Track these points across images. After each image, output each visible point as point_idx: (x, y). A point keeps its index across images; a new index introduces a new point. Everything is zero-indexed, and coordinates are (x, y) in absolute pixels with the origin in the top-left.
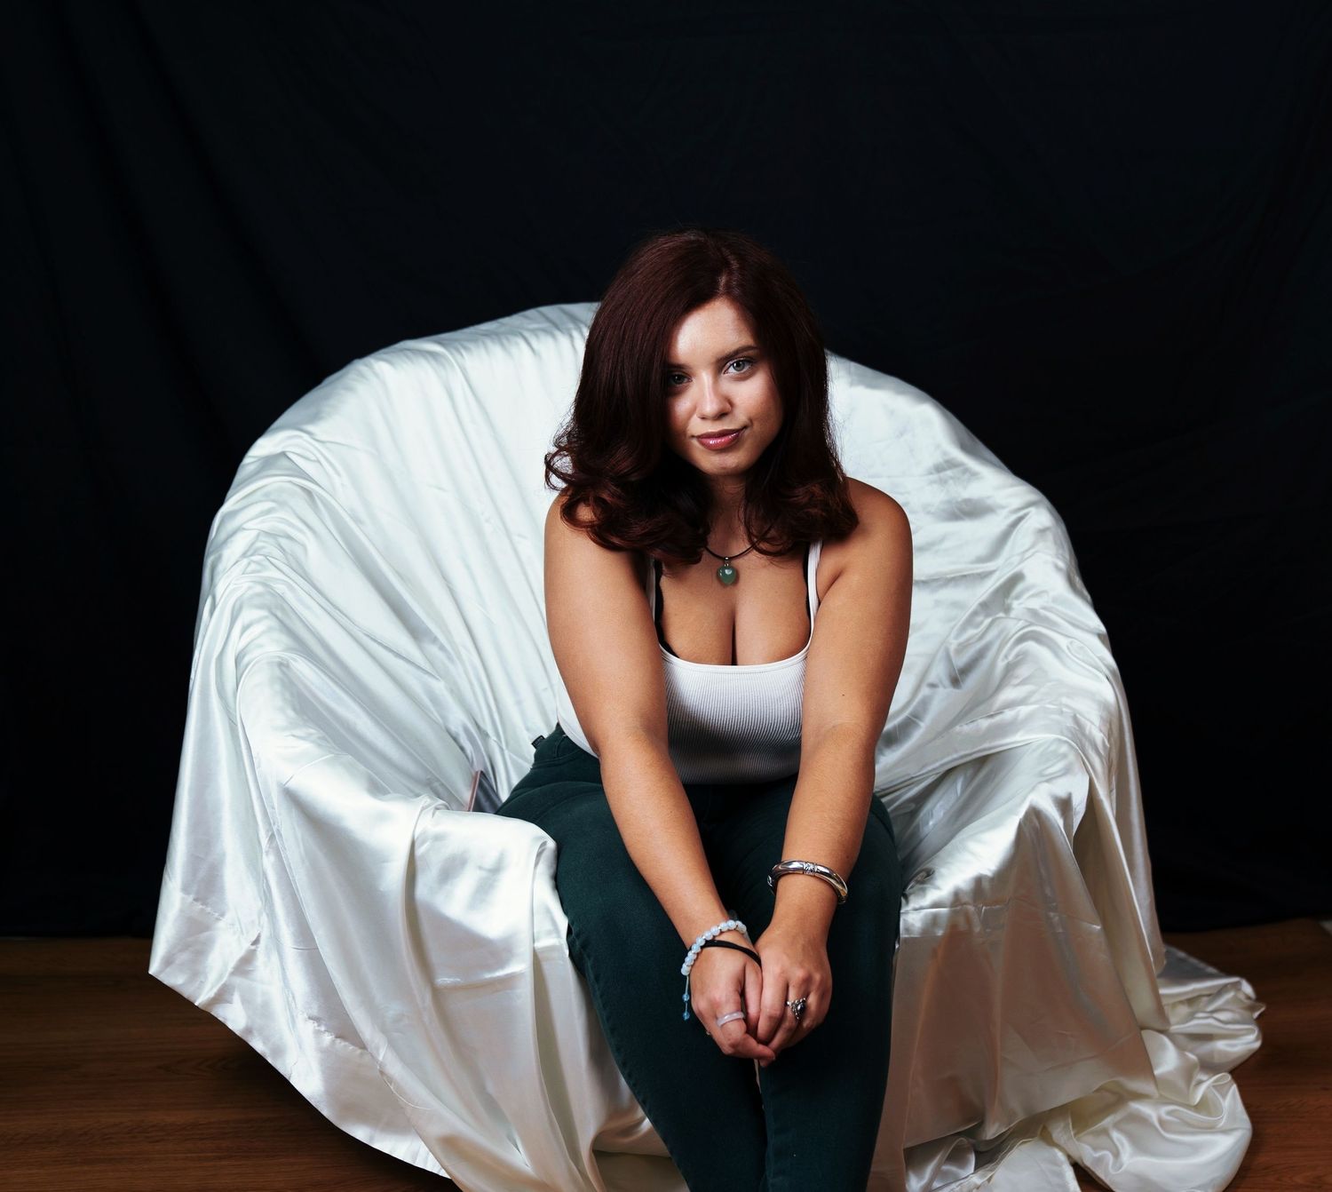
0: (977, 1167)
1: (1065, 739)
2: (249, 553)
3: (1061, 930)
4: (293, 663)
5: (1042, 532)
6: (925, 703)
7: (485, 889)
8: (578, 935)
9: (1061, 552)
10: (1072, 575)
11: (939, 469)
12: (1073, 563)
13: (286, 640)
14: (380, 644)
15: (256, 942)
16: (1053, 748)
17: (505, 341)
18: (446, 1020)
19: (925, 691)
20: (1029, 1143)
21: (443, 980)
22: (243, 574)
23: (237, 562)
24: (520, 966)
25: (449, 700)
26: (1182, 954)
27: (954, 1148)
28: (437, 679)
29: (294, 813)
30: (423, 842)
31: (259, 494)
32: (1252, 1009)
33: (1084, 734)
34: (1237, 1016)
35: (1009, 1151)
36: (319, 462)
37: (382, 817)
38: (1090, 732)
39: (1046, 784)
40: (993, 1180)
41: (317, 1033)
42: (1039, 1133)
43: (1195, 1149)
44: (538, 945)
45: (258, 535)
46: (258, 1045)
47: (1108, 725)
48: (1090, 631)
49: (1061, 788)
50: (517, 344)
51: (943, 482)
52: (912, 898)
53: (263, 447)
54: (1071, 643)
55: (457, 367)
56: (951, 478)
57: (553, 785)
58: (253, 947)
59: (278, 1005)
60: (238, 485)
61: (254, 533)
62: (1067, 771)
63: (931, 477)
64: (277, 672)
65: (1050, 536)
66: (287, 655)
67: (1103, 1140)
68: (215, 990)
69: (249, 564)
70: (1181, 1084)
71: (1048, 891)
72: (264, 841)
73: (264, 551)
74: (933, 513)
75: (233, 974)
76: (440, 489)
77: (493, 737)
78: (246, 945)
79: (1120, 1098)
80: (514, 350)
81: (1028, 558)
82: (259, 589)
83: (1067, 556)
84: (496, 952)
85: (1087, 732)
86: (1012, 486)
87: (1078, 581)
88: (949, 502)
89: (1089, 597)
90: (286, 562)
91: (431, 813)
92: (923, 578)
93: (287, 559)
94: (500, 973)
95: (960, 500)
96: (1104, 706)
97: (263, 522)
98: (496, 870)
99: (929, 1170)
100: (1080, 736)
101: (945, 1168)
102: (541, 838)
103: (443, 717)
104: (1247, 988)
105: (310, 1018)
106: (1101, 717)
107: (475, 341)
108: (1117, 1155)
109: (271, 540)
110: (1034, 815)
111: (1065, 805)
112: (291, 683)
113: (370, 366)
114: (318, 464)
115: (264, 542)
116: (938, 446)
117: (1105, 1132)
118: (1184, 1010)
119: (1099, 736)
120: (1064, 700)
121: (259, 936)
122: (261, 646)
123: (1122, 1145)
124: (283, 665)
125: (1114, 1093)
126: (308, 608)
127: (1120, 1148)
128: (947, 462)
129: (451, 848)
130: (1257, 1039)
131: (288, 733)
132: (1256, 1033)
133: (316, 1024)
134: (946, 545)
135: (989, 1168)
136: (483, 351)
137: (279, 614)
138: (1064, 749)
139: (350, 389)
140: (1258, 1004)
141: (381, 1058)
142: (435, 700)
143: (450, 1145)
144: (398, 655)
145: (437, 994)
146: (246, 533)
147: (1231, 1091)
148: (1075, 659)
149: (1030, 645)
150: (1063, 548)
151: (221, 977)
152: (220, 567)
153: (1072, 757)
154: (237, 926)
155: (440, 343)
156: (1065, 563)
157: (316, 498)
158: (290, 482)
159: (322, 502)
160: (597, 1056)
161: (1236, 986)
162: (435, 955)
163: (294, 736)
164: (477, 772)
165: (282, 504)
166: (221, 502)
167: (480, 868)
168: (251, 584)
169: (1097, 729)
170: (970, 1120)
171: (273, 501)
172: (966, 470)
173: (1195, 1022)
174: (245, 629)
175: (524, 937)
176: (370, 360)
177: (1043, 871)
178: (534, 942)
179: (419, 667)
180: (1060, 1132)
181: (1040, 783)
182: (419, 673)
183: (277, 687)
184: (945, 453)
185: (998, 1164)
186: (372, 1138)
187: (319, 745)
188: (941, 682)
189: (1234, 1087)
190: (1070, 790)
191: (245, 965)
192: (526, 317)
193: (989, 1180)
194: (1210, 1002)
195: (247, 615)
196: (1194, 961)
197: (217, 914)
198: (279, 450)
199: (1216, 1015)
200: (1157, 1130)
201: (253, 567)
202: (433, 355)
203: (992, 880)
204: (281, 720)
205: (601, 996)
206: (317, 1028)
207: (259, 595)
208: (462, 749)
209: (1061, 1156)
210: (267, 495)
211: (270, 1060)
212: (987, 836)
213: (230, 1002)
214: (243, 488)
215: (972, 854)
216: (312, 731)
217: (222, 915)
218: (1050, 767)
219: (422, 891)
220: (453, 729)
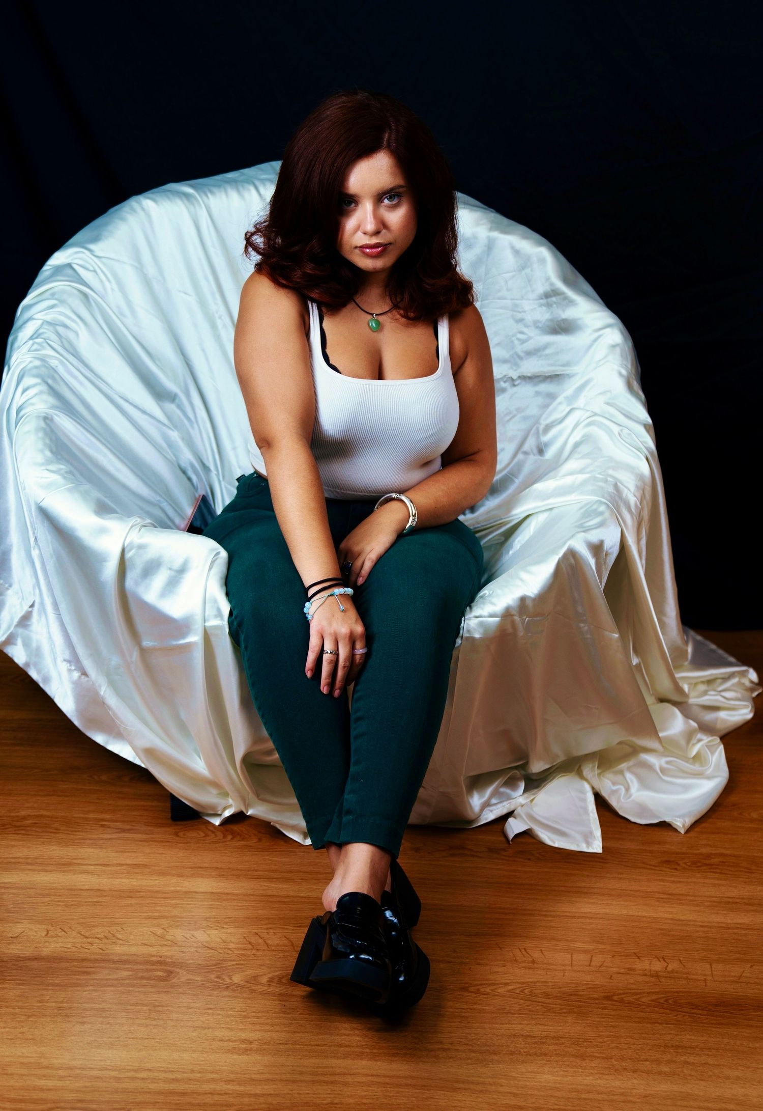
0: (525, 791)
1: (604, 501)
2: (35, 336)
3: (589, 636)
4: (56, 419)
5: (614, 346)
6: (520, 466)
7: (173, 583)
8: (236, 618)
9: (624, 362)
10: (631, 380)
11: (547, 295)
12: (634, 371)
13: (52, 400)
14: (131, 404)
15: (32, 606)
16: (595, 507)
17: (241, 188)
18: (149, 668)
19: (520, 456)
20: (568, 776)
21: (147, 643)
22: (29, 351)
23: (26, 342)
24: (195, 638)
25: (181, 444)
26: (713, 647)
27: (509, 778)
28: (173, 430)
29: (46, 524)
30: (131, 550)
31: (49, 292)
32: (752, 690)
33: (620, 497)
34: (739, 695)
35: (550, 781)
36: (95, 271)
37: (102, 531)
38: (626, 496)
39: (583, 534)
40: (534, 802)
41: (70, 671)
42: (576, 769)
43: (687, 788)
44: (207, 624)
45: (42, 324)
46: (34, 674)
47: (642, 492)
48: (638, 422)
49: (594, 536)
50: (249, 190)
51: (549, 306)
52: (474, 609)
53: (58, 258)
54: (621, 430)
55: (203, 205)
56: (555, 303)
57: (242, 512)
58: (30, 609)
59: (46, 649)
60: (36, 286)
61: (40, 322)
62: (601, 525)
63: (542, 301)
64: (42, 424)
65: (618, 350)
66: (51, 412)
67: (619, 778)
68: (5, 636)
69: (33, 344)
70: (683, 742)
71: (580, 609)
72: (32, 540)
73: (44, 336)
74: (540, 328)
75: (17, 626)
76: (186, 293)
77: (214, 472)
78: (26, 608)
79: (636, 750)
80: (246, 195)
81: (600, 366)
82: (37, 363)
83: (629, 366)
84: (180, 627)
85: (624, 496)
86: (597, 311)
87: (636, 386)
88: (551, 320)
89: (643, 396)
90: (61, 344)
91: (138, 529)
92: (529, 375)
93: (62, 342)
94: (182, 642)
95: (559, 319)
96: (641, 477)
97: (46, 314)
98: (182, 571)
99: (489, 791)
100: (617, 498)
101: (502, 790)
102: (216, 549)
103: (176, 456)
104: (753, 675)
105: (64, 660)
106: (637, 486)
107: (219, 186)
108: (628, 789)
109: (51, 328)
110: (571, 554)
111: (597, 549)
112: (52, 431)
113: (139, 203)
114: (94, 273)
115: (45, 329)
116: (548, 279)
117: (621, 772)
118: (702, 687)
119: (633, 500)
120: (611, 472)
121: (34, 602)
122: (33, 404)
123: (632, 782)
124: (47, 419)
125: (631, 746)
126: (75, 378)
127: (631, 784)
128: (553, 291)
129: (150, 554)
130: (751, 711)
131: (44, 468)
132: (750, 707)
133: (68, 665)
134: (548, 351)
135: (533, 792)
136: (223, 195)
137: (50, 382)
138: (602, 508)
139: (123, 219)
140: (757, 687)
141: (102, 693)
142: (171, 445)
143: (150, 752)
144: (144, 412)
145: (143, 651)
146: (34, 322)
147: (719, 749)
148: (624, 442)
149: (594, 429)
150: (627, 359)
151: (9, 627)
152: (16, 345)
153: (607, 514)
154: (20, 594)
155: (192, 186)
156: (627, 371)
157: (91, 300)
158: (70, 286)
159: (95, 303)
160: (245, 703)
161: (743, 674)
162: (141, 625)
163: (47, 470)
164: (200, 496)
165: (63, 302)
166: (24, 296)
167: (170, 569)
168: (32, 359)
169: (632, 495)
170: (521, 759)
171: (56, 299)
172: (566, 298)
173: (707, 697)
174: (24, 391)
175: (199, 618)
176: (140, 198)
177: (576, 595)
178: (205, 622)
179: (159, 421)
180: (589, 770)
181: (578, 532)
182: (160, 425)
183: (41, 434)
184: (552, 284)
185: (540, 790)
186: (107, 742)
187: (65, 478)
188: (532, 450)
189: (722, 747)
190: (602, 538)
191: (25, 620)
192: (262, 170)
193: (532, 801)
194: (721, 684)
195: (28, 381)
196: (721, 652)
197: (7, 585)
198: (68, 261)
199: (724, 694)
200: (657, 774)
201: (35, 346)
202: (187, 196)
203: (534, 600)
204: (40, 458)
205: (248, 660)
206: (69, 668)
207: (36, 367)
208: (189, 479)
209: (587, 787)
210: (53, 294)
211: (41, 685)
212: (534, 569)
213: (15, 644)
214: (39, 288)
215: (522, 580)
216: (63, 467)
217: (10, 586)
218: (588, 521)
219: (129, 583)
220: (183, 465)
